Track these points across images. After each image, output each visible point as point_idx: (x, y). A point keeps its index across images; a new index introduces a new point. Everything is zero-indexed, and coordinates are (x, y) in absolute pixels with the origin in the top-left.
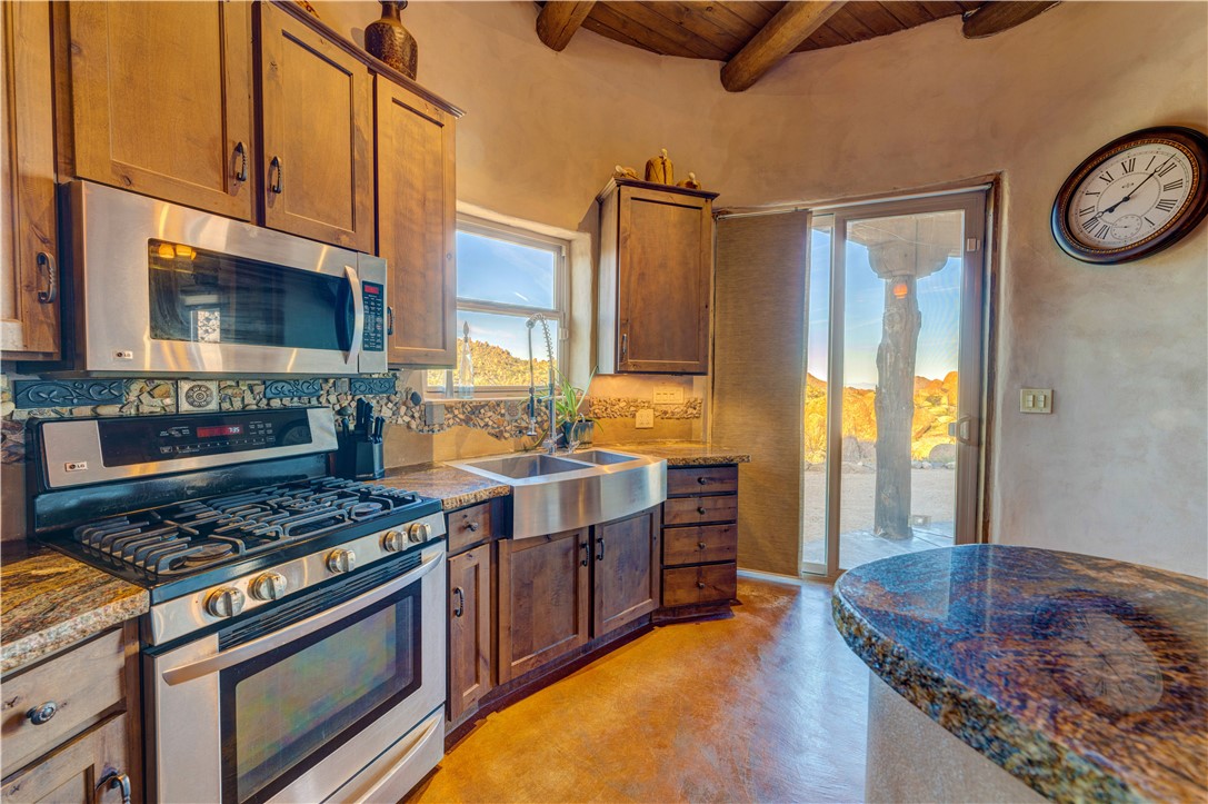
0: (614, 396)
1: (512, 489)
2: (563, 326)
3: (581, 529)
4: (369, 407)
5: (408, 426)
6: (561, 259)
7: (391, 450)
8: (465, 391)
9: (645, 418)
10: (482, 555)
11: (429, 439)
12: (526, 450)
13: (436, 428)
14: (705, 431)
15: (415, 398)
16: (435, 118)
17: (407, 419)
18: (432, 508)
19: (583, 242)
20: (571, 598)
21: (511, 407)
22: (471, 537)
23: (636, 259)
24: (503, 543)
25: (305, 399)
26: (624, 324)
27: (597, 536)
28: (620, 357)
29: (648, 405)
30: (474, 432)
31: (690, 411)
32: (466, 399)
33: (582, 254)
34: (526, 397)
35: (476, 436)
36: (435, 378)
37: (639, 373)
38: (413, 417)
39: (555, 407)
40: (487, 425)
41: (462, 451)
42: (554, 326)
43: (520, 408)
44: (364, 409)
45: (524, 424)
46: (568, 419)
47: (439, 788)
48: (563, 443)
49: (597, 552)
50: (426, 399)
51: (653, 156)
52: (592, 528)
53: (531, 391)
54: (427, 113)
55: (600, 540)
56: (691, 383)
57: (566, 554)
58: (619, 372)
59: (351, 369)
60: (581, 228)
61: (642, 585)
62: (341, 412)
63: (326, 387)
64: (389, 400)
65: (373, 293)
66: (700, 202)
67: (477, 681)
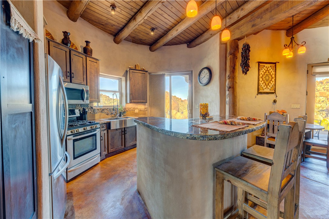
0: (130, 107)
1: (110, 121)
2: (120, 94)
3: (123, 128)
4: (85, 109)
5: (91, 113)
6: (119, 81)
7: (88, 117)
8: (101, 107)
9: (137, 111)
10: (106, 132)
11: (95, 115)
12: (113, 117)
13: (96, 113)
14: (148, 113)
15: (92, 108)
16: (96, 62)
17: (90, 111)
18: (98, 124)
19: (124, 78)
20: (121, 140)
21: (110, 109)
22: (104, 129)
23: (133, 83)
24: (109, 130)
25: (74, 108)
26: (131, 94)
27: (126, 130)
28: (130, 100)
29: (137, 108)
30: (103, 114)
31: (145, 109)
32: (101, 108)
33: (123, 81)
34: (113, 107)
35: (103, 115)
36: (95, 104)
37: (134, 103)
38: (92, 111)
39: (118, 109)
40: (105, 112)
41: (101, 117)
42: (118, 94)
43: (112, 109)
44: (84, 110)
45: (112, 112)
46: (121, 111)
47: (99, 165)
48: (120, 116)
49: (126, 133)
50: (94, 108)
51: (136, 64)
52: (125, 128)
53: (114, 106)
54: (94, 61)
55: (126, 131)
56: (145, 104)
57: (120, 133)
58: (131, 103)
59: (84, 103)
60: (123, 76)
61: (134, 139)
62: (79, 110)
63: (77, 106)
64: (87, 108)
65: (87, 91)
66: (145, 72)
67: (105, 151)
